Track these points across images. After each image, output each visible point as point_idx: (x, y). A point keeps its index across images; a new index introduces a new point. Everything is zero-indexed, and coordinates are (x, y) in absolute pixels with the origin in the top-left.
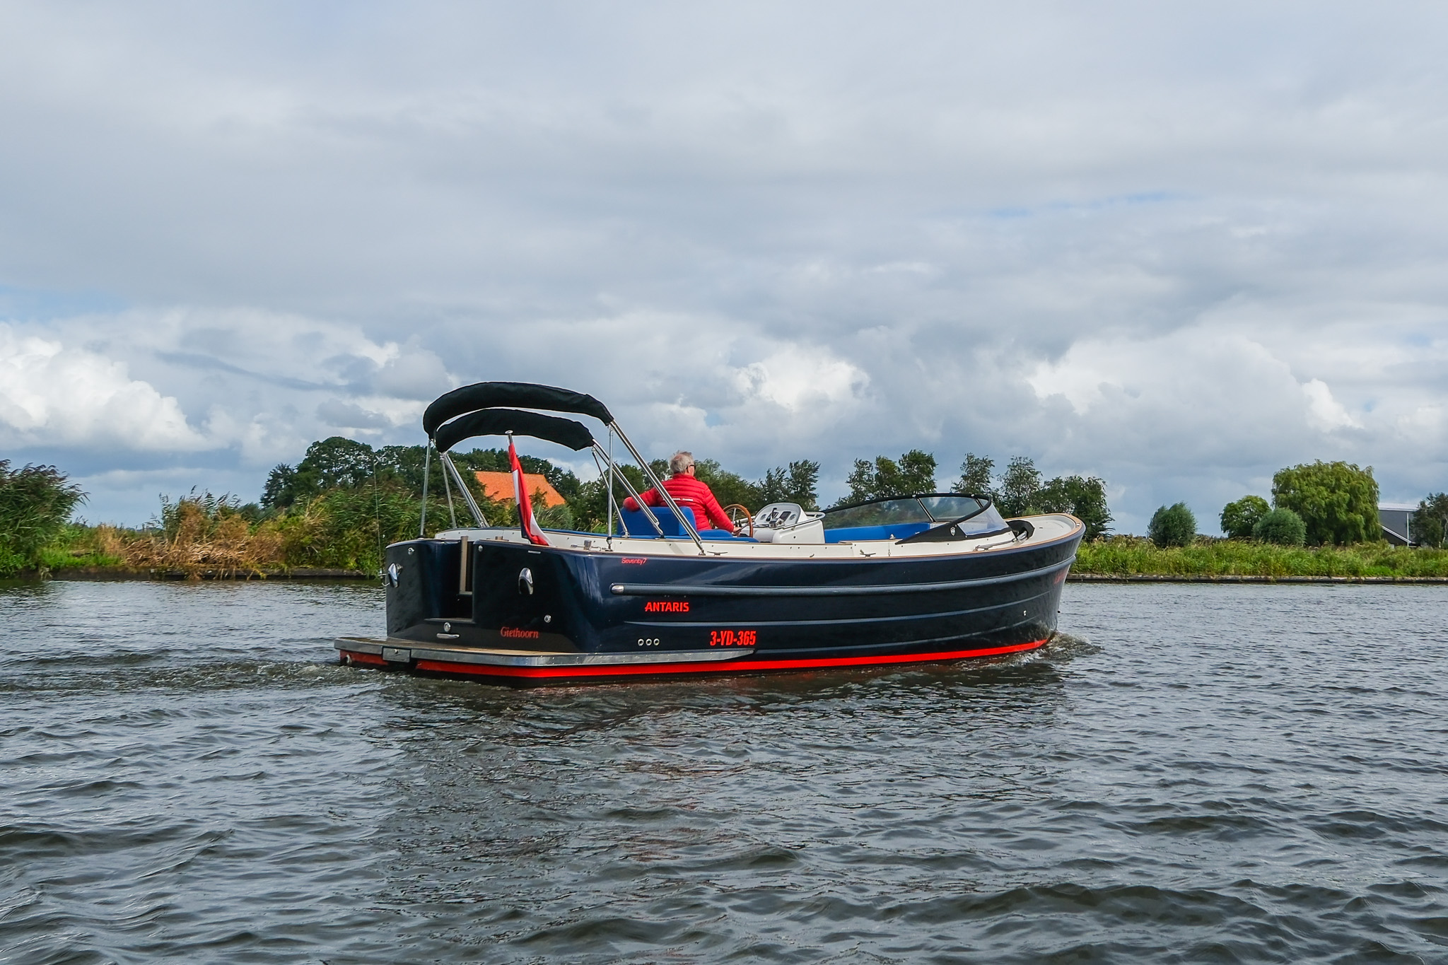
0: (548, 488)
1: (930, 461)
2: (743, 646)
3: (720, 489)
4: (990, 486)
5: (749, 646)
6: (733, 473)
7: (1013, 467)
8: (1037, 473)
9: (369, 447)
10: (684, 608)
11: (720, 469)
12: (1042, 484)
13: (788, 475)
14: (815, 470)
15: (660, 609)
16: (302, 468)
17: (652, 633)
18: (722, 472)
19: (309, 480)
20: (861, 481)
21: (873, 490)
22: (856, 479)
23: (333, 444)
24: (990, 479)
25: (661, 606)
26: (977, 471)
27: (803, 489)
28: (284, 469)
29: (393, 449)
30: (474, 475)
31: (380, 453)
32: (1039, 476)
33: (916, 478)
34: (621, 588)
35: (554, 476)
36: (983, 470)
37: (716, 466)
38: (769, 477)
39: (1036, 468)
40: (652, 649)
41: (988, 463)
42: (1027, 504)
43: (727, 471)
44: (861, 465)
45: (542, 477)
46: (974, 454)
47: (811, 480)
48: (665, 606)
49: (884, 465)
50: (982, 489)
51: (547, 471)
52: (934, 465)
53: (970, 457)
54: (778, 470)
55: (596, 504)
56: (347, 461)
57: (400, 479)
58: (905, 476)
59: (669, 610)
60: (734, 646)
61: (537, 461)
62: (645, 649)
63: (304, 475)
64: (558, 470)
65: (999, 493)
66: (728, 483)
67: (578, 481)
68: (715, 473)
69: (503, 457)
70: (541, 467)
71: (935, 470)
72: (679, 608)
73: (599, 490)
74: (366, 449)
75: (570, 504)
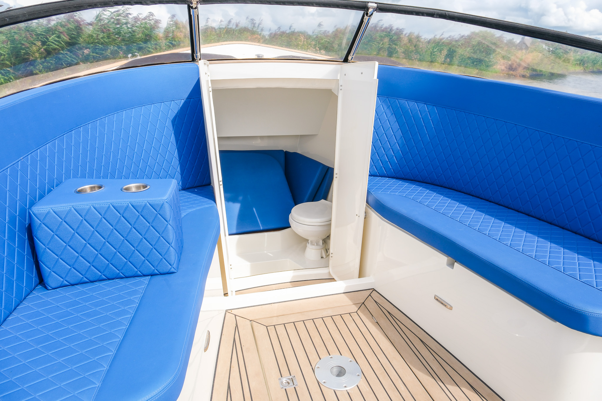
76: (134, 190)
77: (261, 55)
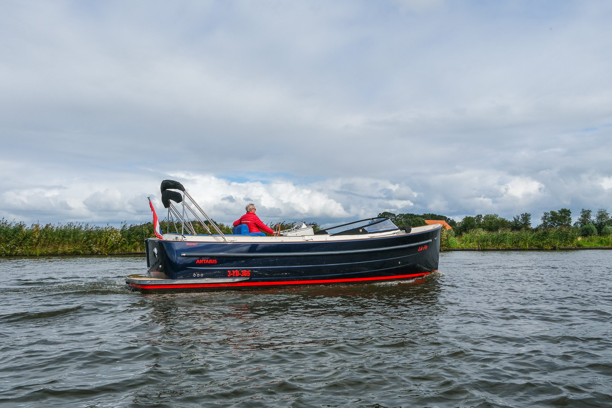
0: (446, 224)
1: (569, 211)
2: (244, 276)
3: (500, 223)
4: (591, 218)
5: (247, 277)
6: (503, 218)
7: (599, 212)
8: (608, 214)
9: (395, 214)
10: (214, 262)
11: (499, 216)
12: (610, 217)
13: (520, 217)
14: (530, 216)
15: (203, 262)
17: (200, 271)
18: (500, 217)
20: (545, 219)
21: (550, 221)
22: (544, 218)
24: (591, 216)
25: (203, 261)
26: (586, 214)
27: (526, 222)
29: (401, 215)
30: (425, 221)
31: (398, 216)
32: (609, 215)
33: (564, 217)
34: (184, 254)
35: (448, 221)
36: (588, 213)
37: (497, 216)
38: (515, 219)
39: (607, 212)
40: (200, 278)
41: (590, 211)
42: (605, 224)
43: (501, 217)
44: (545, 214)
45: (445, 221)
46: (584, 208)
47: (529, 219)
48: (206, 261)
49: (553, 213)
50: (588, 220)
51: (446, 219)
52: (570, 213)
53: (583, 210)
54: (517, 216)
55: (462, 228)
57: (404, 223)
58: (560, 217)
59: (207, 263)
60: (240, 276)
61: (442, 216)
62: (196, 278)
64: (449, 219)
65: (595, 221)
66: (502, 221)
67: (455, 222)
68: (497, 218)
71: (571, 214)
72: (212, 262)
73: (462, 225)
74: (394, 215)
75: (454, 229)
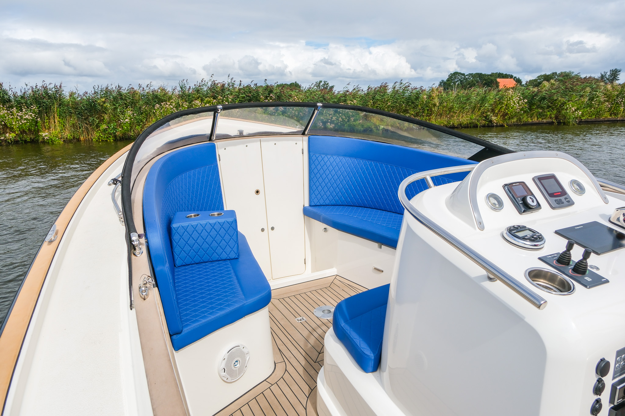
9: (464, 74)
13: (609, 73)
16: (448, 80)
19: (449, 84)
23: (456, 73)
28: (443, 81)
30: (497, 80)
31: (467, 75)
45: (512, 79)
54: (605, 72)
56: (458, 78)
63: (448, 82)
69: (500, 74)
70: (510, 77)
76: (216, 215)
77: (241, 130)
